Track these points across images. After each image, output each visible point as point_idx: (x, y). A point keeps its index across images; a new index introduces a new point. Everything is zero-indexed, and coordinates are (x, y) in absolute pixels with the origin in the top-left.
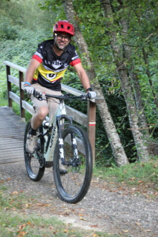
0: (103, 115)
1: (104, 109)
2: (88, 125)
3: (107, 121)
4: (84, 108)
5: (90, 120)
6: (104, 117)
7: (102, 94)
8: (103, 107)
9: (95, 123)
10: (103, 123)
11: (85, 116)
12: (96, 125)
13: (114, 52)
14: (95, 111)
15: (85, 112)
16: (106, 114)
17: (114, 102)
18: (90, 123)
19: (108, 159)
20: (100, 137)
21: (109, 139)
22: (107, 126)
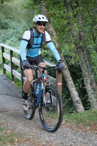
0: (67, 78)
1: (67, 74)
2: (57, 85)
3: (69, 82)
4: (54, 74)
5: (58, 82)
6: (67, 80)
7: (66, 64)
8: (67, 73)
9: (61, 84)
10: (66, 84)
11: (55, 79)
12: (62, 85)
13: (73, 36)
14: (61, 76)
15: (55, 77)
16: (69, 78)
17: (74, 70)
18: (58, 84)
19: (70, 108)
20: (65, 93)
21: (71, 95)
22: (69, 86)
